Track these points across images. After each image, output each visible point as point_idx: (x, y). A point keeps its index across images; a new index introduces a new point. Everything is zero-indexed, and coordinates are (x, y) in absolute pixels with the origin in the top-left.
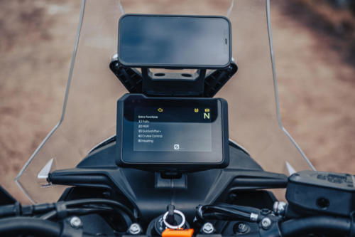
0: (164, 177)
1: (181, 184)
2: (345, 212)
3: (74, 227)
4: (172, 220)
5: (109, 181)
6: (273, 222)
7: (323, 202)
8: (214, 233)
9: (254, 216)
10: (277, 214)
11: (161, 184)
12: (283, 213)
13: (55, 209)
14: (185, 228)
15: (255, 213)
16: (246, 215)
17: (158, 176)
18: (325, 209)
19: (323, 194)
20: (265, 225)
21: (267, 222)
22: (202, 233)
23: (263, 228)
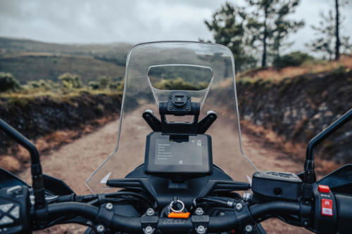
0: (174, 182)
1: (184, 186)
2: (295, 198)
3: (108, 210)
4: (176, 207)
5: (142, 185)
6: (243, 206)
7: (278, 191)
8: (204, 214)
9: (230, 203)
10: (245, 201)
11: (172, 186)
12: (249, 200)
13: (97, 197)
14: (184, 212)
15: (230, 201)
16: (224, 203)
17: (170, 181)
18: (279, 196)
19: (277, 185)
20: (239, 208)
21: (239, 206)
22: (195, 214)
23: (237, 210)
